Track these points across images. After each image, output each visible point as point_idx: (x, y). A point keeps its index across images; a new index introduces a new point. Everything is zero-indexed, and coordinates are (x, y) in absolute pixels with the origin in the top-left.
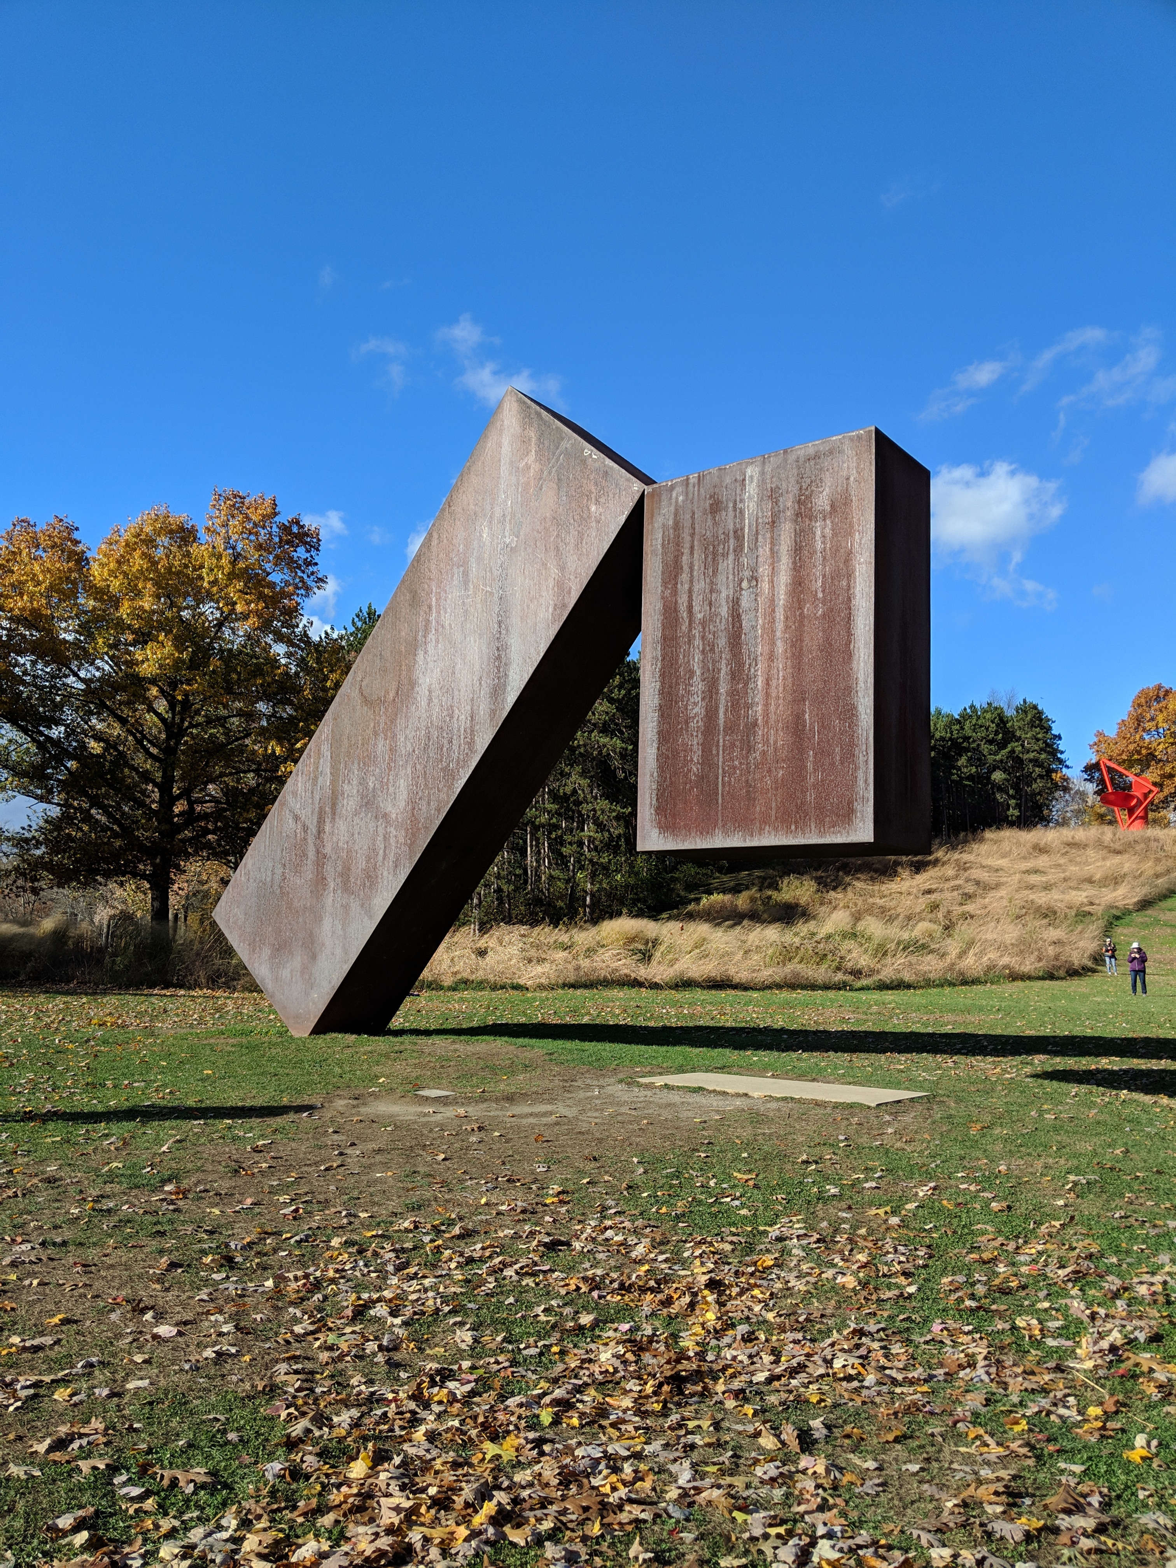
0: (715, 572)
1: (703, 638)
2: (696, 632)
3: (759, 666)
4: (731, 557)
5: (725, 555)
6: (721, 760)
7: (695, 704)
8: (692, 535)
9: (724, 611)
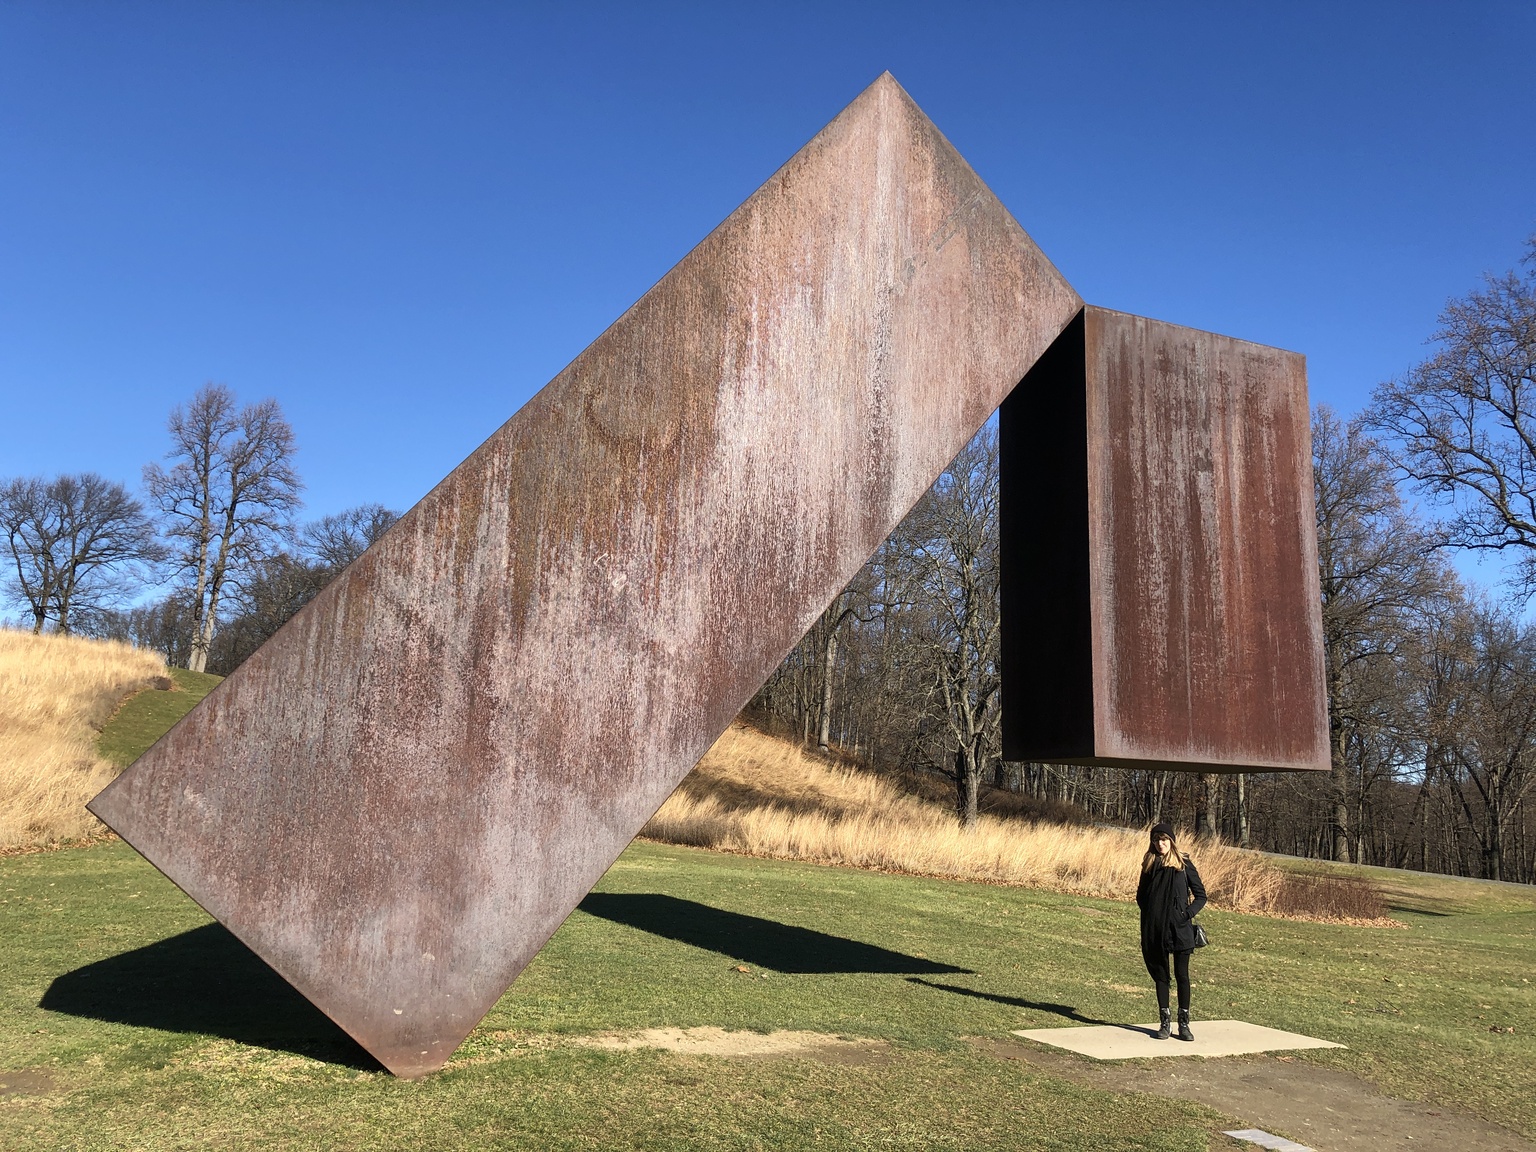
0: (1169, 438)
1: (1161, 509)
2: (1153, 500)
3: (1220, 560)
4: (1185, 429)
5: (1179, 424)
6: (1188, 659)
7: (1157, 585)
8: (1142, 386)
9: (1181, 486)
